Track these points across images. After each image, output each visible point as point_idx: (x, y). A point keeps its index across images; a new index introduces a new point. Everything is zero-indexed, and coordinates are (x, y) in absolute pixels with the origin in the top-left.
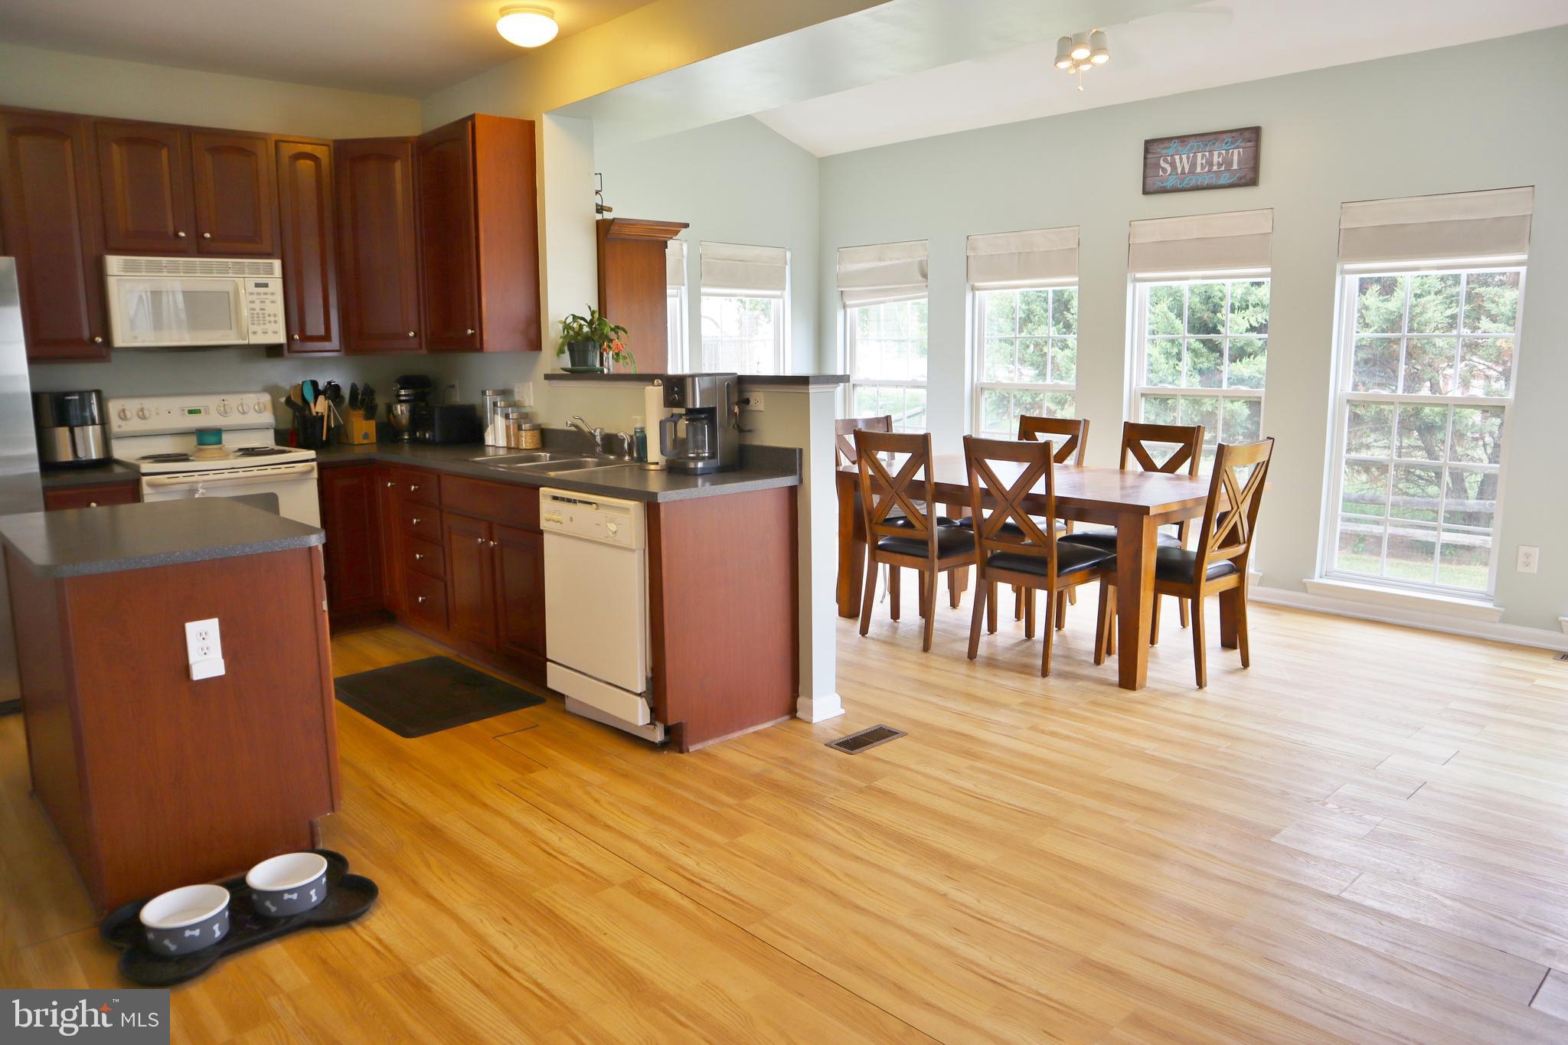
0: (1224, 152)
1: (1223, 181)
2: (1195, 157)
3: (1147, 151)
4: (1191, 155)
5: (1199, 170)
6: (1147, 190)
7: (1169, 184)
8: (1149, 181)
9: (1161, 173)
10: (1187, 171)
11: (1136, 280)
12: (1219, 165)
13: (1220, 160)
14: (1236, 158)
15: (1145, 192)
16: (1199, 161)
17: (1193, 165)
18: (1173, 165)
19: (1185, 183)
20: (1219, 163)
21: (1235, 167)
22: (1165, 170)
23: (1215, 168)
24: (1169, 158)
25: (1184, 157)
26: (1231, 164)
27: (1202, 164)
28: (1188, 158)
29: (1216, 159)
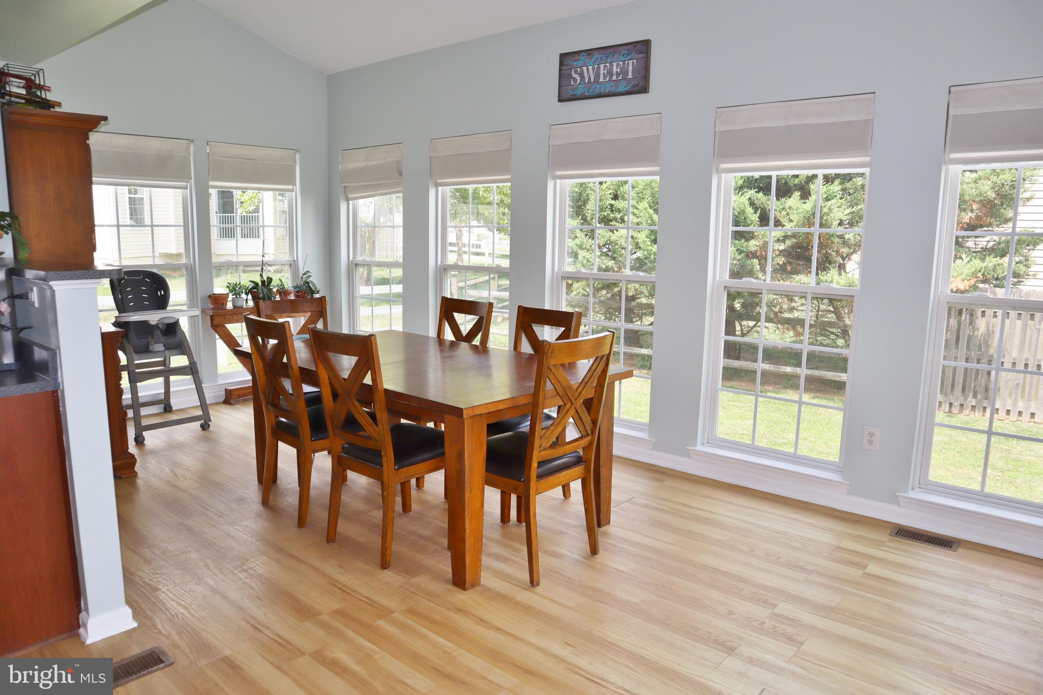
0: (621, 63)
1: (621, 89)
2: (599, 68)
3: (561, 63)
4: (596, 66)
5: (601, 79)
6: (561, 98)
7: (578, 92)
8: (564, 89)
9: (572, 83)
10: (592, 80)
11: (556, 178)
12: (618, 74)
13: (618, 70)
14: (630, 68)
15: (561, 100)
16: (602, 72)
17: (597, 75)
18: (582, 75)
19: (591, 90)
20: (617, 72)
21: (630, 76)
22: (575, 80)
23: (614, 78)
24: (579, 69)
25: (590, 68)
26: (627, 74)
27: (604, 74)
28: (593, 69)
29: (615, 70)
